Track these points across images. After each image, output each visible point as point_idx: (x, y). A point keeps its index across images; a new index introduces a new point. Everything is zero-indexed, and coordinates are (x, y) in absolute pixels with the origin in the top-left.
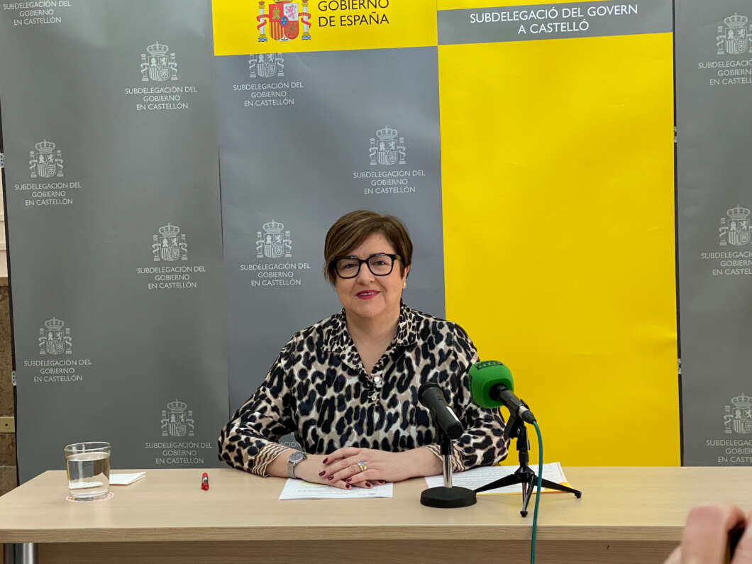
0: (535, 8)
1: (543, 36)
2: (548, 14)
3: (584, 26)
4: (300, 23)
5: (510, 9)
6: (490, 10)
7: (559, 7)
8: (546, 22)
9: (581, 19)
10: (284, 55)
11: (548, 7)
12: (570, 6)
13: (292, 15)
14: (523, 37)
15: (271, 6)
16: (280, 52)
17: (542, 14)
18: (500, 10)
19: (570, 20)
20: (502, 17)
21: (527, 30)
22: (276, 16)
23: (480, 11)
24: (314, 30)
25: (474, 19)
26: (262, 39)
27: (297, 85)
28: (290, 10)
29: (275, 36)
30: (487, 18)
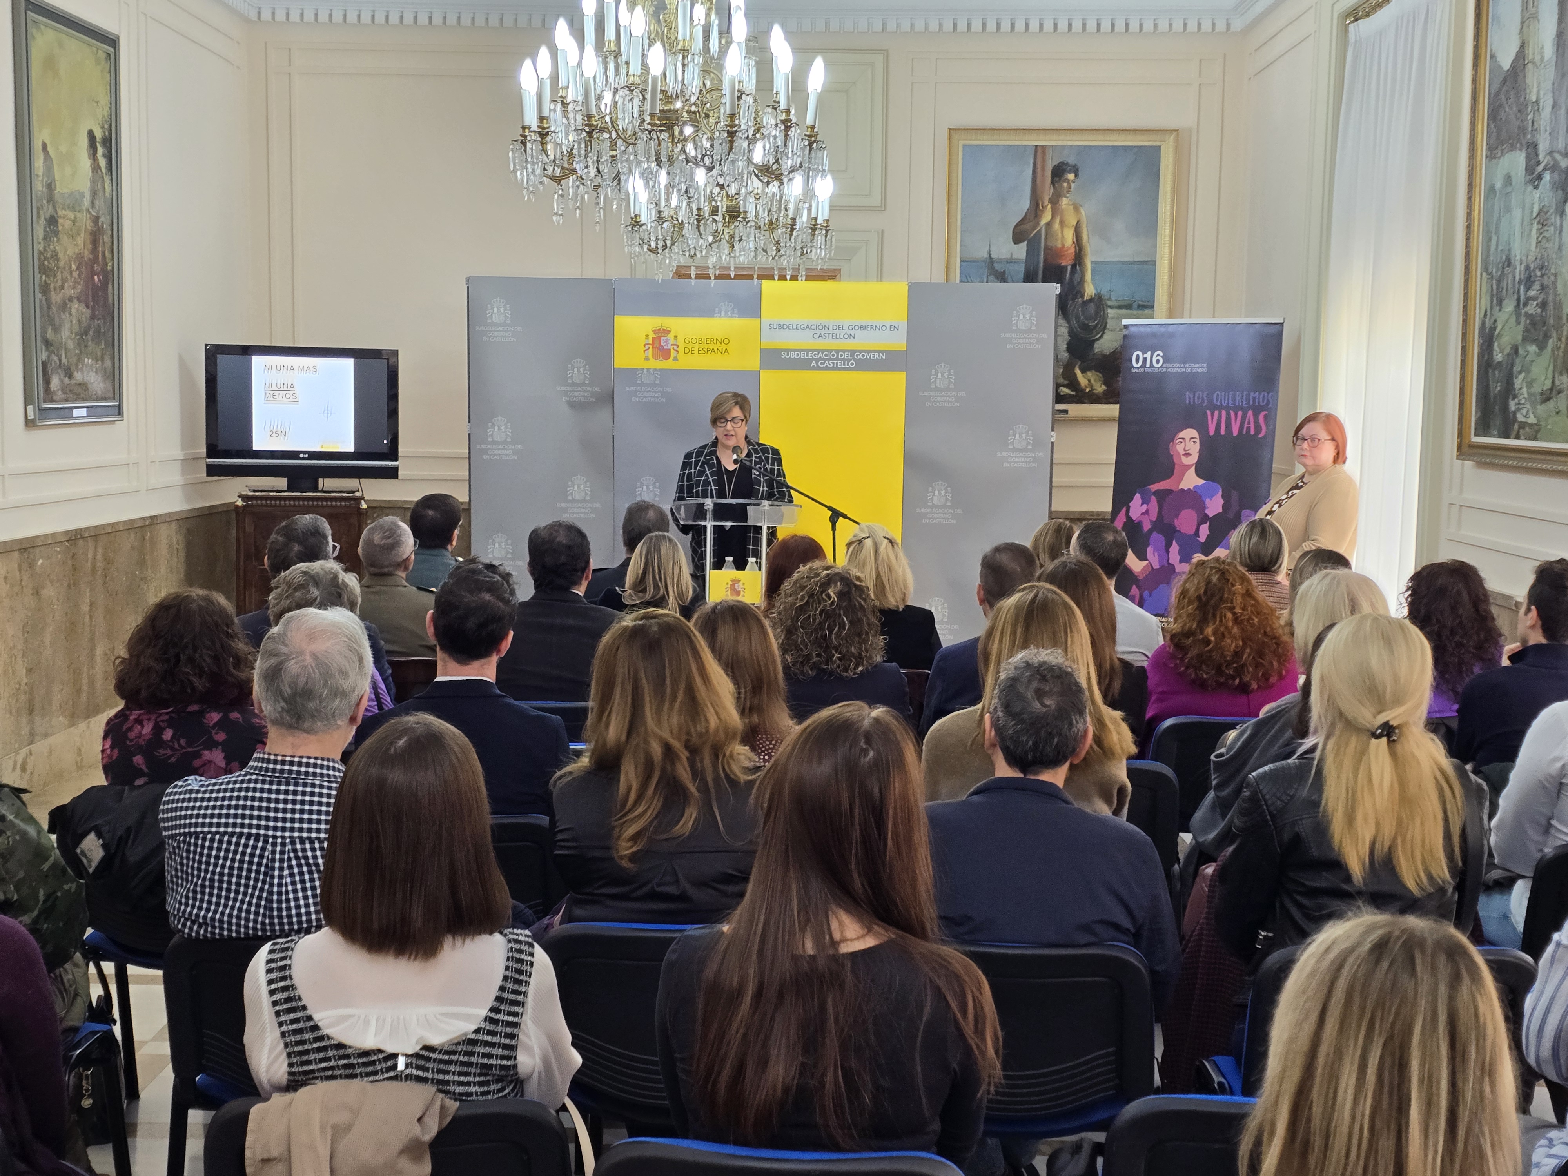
0: (823, 351)
1: (827, 369)
2: (830, 355)
3: (852, 364)
4: (672, 351)
5: (807, 351)
6: (795, 350)
7: (837, 351)
8: (829, 360)
9: (849, 360)
10: (660, 370)
11: (831, 351)
12: (844, 351)
13: (667, 345)
14: (814, 368)
15: (653, 339)
16: (658, 368)
17: (826, 355)
18: (800, 351)
19: (844, 360)
20: (801, 355)
21: (817, 364)
22: (657, 345)
23: (788, 351)
24: (681, 355)
25: (784, 355)
26: (647, 359)
27: (669, 390)
28: (667, 341)
29: (656, 358)
30: (792, 355)
